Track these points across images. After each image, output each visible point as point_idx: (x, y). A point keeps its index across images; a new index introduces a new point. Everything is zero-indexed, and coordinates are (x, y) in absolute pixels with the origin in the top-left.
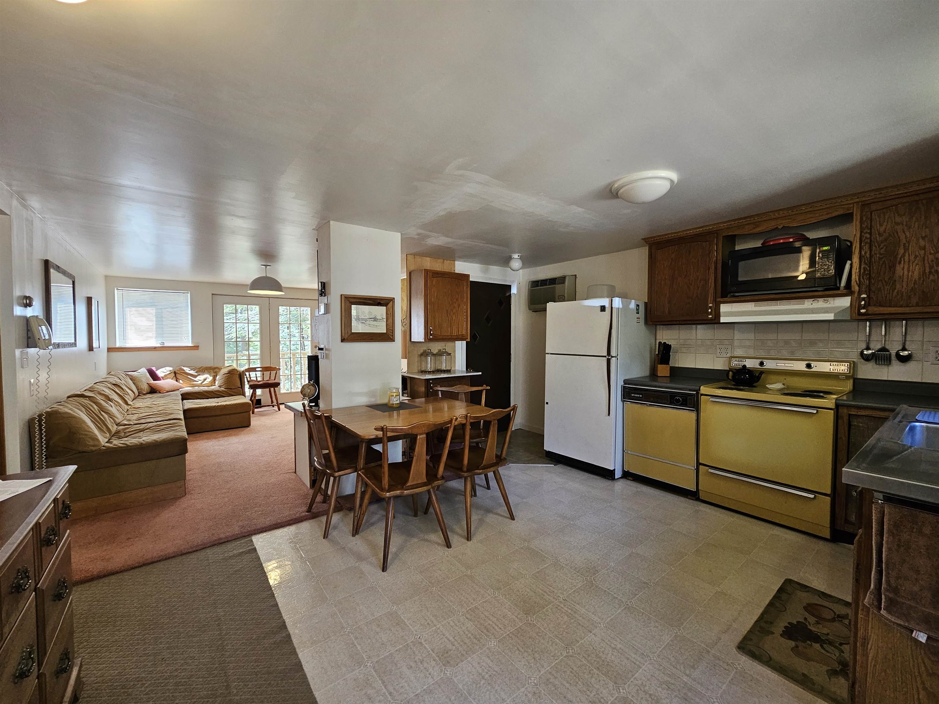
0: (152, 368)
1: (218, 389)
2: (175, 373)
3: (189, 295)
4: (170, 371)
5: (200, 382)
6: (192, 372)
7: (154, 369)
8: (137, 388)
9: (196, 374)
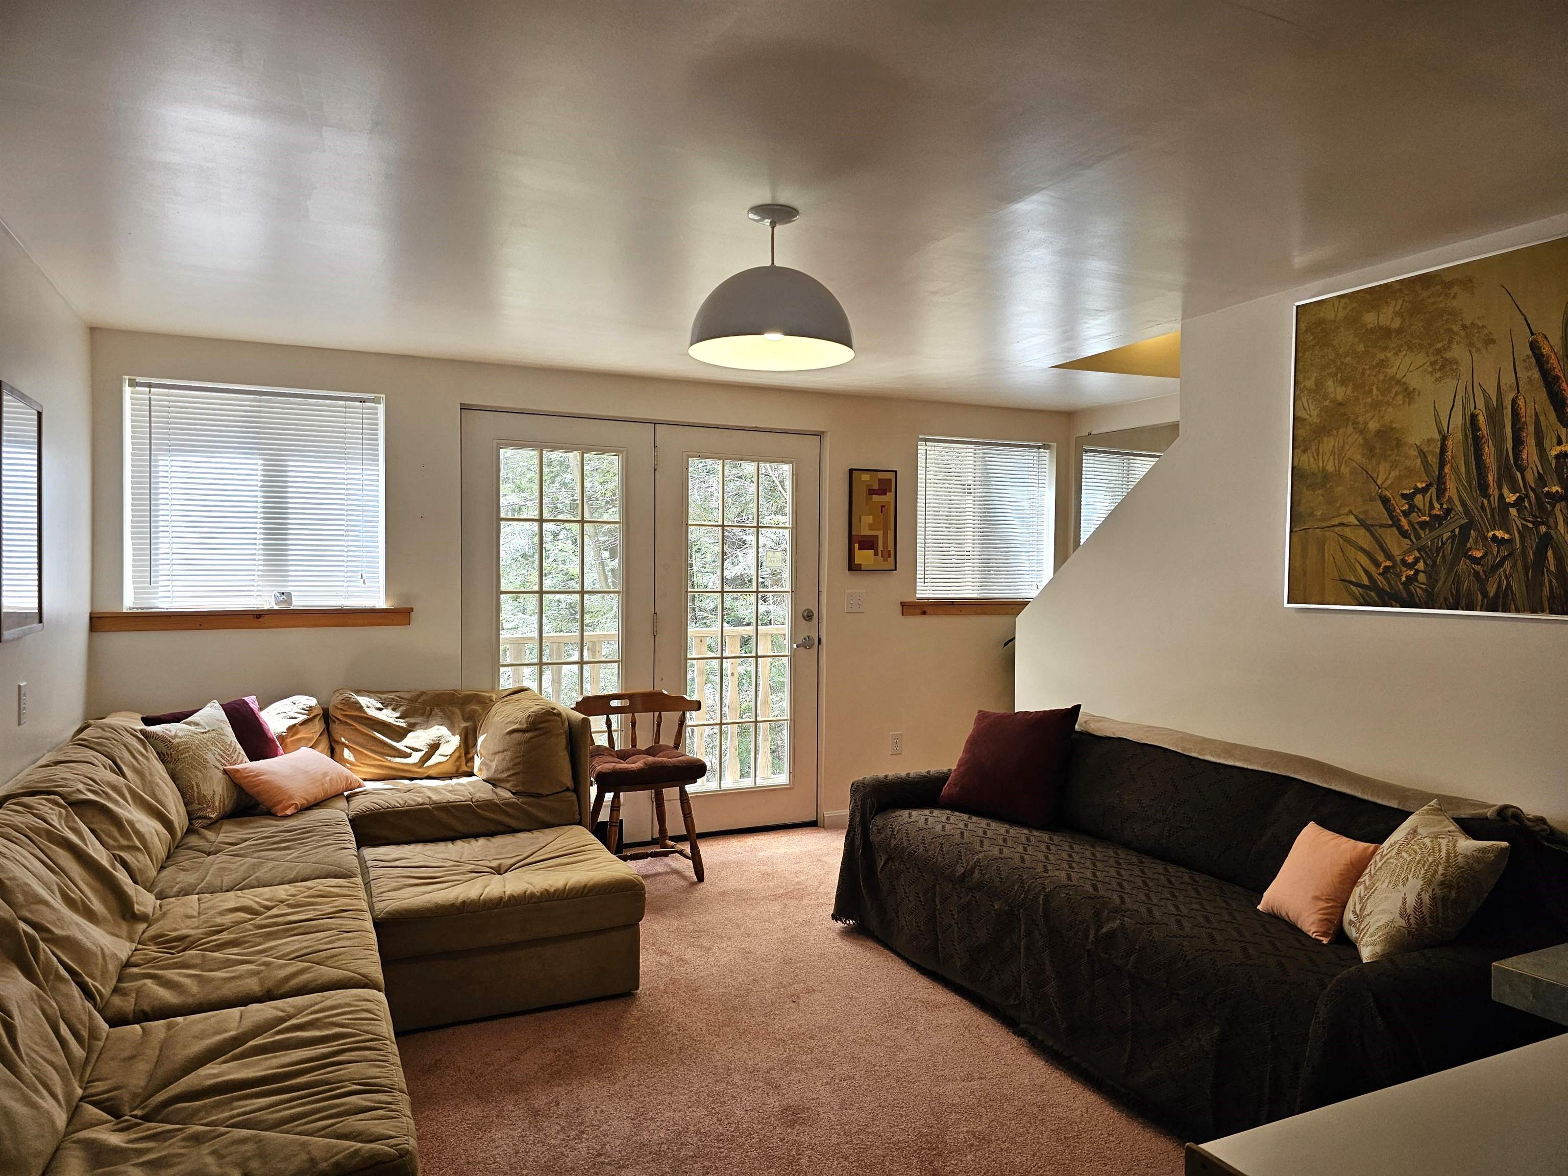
0: (247, 699)
1: (485, 792)
2: (326, 717)
3: (381, 408)
4: (311, 709)
5: (416, 757)
6: (388, 716)
7: (252, 701)
8: (183, 795)
9: (402, 723)
